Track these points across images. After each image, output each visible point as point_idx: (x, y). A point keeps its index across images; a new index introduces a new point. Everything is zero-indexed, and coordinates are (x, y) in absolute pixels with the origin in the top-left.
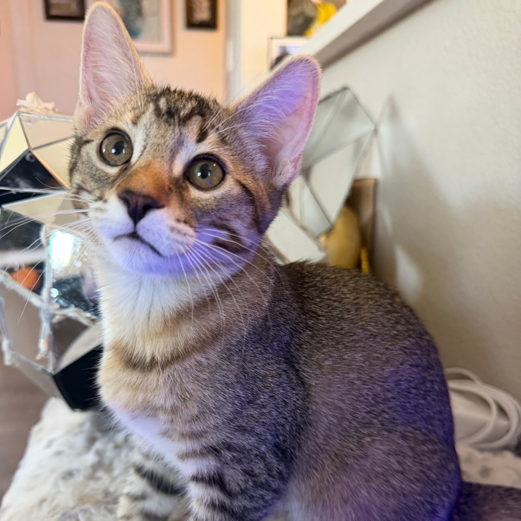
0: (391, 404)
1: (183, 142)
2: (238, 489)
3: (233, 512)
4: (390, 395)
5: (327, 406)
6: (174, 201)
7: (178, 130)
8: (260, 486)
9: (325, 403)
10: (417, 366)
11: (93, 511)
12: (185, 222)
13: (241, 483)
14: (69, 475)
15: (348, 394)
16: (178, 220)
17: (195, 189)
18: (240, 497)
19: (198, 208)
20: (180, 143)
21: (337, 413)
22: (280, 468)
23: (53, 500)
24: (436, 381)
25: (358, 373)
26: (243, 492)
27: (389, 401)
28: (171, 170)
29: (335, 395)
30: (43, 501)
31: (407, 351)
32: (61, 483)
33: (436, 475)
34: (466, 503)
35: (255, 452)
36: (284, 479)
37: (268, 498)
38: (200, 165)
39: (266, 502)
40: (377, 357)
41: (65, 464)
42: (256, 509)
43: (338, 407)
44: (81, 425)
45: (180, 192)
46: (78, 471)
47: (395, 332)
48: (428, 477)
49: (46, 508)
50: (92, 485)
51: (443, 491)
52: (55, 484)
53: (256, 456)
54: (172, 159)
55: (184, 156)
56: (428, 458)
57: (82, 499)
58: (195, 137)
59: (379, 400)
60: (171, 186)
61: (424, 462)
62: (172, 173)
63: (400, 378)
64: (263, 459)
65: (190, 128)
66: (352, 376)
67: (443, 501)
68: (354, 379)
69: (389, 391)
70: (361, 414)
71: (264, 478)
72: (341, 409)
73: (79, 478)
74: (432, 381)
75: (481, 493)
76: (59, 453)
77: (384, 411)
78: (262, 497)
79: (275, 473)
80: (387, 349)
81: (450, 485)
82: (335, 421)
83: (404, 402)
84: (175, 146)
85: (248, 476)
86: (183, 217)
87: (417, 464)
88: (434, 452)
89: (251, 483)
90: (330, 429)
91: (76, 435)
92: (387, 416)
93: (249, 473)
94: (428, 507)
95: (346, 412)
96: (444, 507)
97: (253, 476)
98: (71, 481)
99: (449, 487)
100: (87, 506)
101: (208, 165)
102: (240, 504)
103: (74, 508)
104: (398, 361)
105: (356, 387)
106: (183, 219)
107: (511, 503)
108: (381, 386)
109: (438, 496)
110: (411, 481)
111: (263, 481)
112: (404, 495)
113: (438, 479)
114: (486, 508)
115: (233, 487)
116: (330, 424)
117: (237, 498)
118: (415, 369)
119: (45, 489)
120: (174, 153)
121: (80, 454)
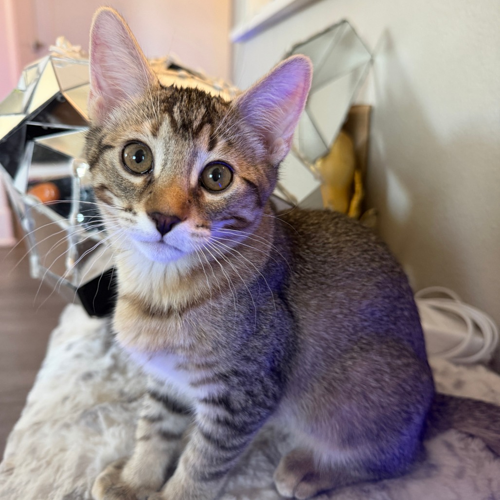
0: (367, 331)
1: (197, 152)
2: (239, 406)
3: (234, 425)
4: (366, 324)
5: (313, 337)
6: (194, 211)
7: (192, 144)
8: (258, 405)
9: (311, 335)
10: (388, 297)
11: (111, 408)
12: (203, 226)
13: (242, 402)
14: (88, 376)
15: (332, 327)
16: (198, 226)
17: (209, 193)
18: (240, 414)
19: (212, 210)
20: (195, 155)
21: (323, 343)
22: (275, 389)
23: (74, 398)
24: (406, 308)
25: (340, 308)
26: (244, 409)
27: (366, 329)
28: (189, 181)
29: (320, 328)
30: (65, 399)
31: (380, 285)
32: (82, 383)
33: (411, 386)
34: (438, 411)
35: (256, 377)
36: (277, 399)
37: (263, 414)
38: (212, 170)
39: (261, 417)
40: (356, 293)
41: (85, 366)
42: (253, 423)
43: (324, 337)
44: (98, 330)
45: (198, 201)
46: (97, 372)
47: (370, 270)
48: (403, 389)
49: (68, 405)
50: (109, 386)
51: (417, 399)
52: (77, 384)
53: (256, 379)
54: (189, 172)
55: (199, 165)
56: (403, 371)
57: (100, 398)
58: (207, 146)
59: (358, 329)
60: (190, 197)
61: (400, 376)
62: (190, 184)
63: (374, 309)
64: (262, 382)
65: (202, 138)
66: (334, 311)
67: (417, 408)
68: (337, 313)
69: (365, 321)
70: (344, 343)
71: (261, 398)
72: (326, 339)
73: (98, 379)
74: (402, 309)
75: (452, 404)
76: (78, 356)
77: (361, 337)
78: (259, 414)
79: (270, 394)
80: (364, 285)
81: (423, 394)
82: (321, 350)
83: (378, 328)
84: (192, 159)
85: (248, 397)
86: (201, 222)
87: (394, 378)
88: (408, 365)
89: (250, 402)
90: (317, 357)
91: (94, 339)
92: (364, 341)
93: (249, 393)
94: (404, 415)
95: (330, 341)
96: (418, 413)
97: (253, 396)
98: (91, 382)
99: (422, 397)
100: (105, 404)
101: (218, 169)
102: (240, 419)
103: (93, 405)
104: (372, 295)
105: (338, 320)
106: (200, 225)
107: (478, 414)
108: (359, 317)
109: (413, 404)
110: (389, 395)
111: (261, 400)
112: (383, 407)
113: (413, 390)
114: (456, 417)
115: (236, 405)
116: (317, 353)
117: (238, 414)
118: (387, 301)
119: (68, 388)
120: (190, 165)
121: (97, 357)
